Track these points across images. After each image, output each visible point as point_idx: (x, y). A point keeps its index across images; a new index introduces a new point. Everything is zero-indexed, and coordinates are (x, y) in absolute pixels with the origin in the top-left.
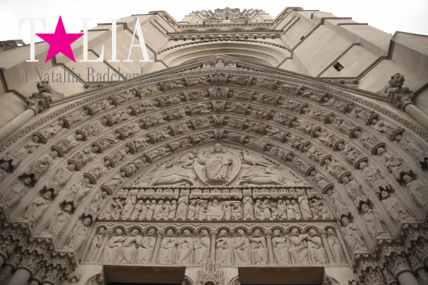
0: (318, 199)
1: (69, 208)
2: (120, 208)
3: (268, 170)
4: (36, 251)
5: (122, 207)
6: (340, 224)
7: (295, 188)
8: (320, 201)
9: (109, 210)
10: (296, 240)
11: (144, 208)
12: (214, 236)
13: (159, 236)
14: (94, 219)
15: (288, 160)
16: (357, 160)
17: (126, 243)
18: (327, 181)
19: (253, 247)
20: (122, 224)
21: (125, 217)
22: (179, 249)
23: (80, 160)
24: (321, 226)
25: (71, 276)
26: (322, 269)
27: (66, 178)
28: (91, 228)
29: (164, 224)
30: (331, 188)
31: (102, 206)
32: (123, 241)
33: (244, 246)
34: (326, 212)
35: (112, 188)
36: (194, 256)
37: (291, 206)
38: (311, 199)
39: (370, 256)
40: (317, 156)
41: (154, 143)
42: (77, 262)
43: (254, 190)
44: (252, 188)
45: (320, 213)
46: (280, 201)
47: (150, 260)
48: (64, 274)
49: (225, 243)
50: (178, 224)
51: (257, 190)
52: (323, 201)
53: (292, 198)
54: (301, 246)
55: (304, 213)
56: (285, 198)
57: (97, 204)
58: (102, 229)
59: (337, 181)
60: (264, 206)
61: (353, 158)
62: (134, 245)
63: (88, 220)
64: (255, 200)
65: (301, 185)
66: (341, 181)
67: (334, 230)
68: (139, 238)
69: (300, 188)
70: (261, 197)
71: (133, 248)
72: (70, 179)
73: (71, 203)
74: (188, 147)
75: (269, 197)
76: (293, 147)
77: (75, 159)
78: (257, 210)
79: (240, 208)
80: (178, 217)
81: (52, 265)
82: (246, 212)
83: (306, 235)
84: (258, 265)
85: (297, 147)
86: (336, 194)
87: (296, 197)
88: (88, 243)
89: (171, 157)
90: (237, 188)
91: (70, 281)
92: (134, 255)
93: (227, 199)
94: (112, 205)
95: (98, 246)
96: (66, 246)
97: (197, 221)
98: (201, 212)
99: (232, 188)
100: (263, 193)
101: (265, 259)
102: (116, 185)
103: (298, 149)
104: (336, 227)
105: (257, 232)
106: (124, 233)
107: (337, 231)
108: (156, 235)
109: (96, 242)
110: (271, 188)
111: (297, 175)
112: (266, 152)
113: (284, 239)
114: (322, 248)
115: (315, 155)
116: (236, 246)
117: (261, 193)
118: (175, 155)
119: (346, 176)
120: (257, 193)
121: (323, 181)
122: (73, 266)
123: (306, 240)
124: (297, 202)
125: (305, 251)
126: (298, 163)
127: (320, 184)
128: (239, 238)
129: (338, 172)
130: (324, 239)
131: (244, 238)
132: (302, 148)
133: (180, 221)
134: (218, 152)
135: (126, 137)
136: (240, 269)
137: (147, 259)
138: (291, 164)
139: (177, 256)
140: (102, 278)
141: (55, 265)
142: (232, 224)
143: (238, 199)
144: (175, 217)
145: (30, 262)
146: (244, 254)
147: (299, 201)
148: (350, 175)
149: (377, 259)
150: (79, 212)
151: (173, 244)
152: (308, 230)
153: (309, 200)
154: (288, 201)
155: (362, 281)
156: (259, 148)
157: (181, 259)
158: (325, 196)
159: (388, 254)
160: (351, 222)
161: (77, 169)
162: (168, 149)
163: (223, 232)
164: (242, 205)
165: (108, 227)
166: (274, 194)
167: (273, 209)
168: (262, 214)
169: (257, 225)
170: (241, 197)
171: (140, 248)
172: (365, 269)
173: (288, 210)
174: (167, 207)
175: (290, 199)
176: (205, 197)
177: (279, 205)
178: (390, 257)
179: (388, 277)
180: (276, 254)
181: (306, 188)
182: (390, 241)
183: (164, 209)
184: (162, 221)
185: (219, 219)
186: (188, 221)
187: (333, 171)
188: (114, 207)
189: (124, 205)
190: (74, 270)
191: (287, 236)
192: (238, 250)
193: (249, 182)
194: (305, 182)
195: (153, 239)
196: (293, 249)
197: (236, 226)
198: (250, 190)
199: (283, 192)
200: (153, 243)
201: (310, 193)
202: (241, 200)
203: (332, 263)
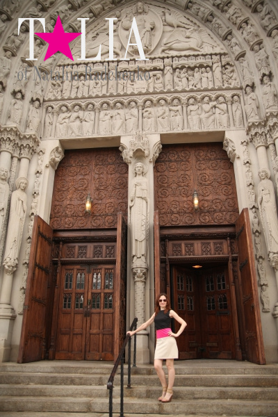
0: (231, 66)
1: (19, 96)
2: (59, 86)
3: (188, 34)
4: (9, 138)
5: (61, 84)
6: (244, 92)
7: (211, 55)
8: (232, 68)
9: (51, 90)
10: (207, 107)
11: (80, 84)
12: (140, 108)
13: (97, 111)
14: (41, 101)
15: (208, 21)
16: (270, 27)
17: (72, 119)
18: (241, 48)
19: (172, 115)
20: (65, 103)
21: (66, 95)
22: (114, 121)
23: (13, 45)
24: (228, 94)
25: (38, 150)
26: (223, 133)
27: (7, 67)
28: (41, 109)
29: (100, 99)
30: (243, 55)
31: (44, 87)
32: (69, 117)
33: (165, 115)
34: (235, 80)
35: (48, 67)
36: (126, 125)
37: (205, 74)
38: (224, 66)
39: (260, 124)
40: (235, 19)
41: (76, 10)
42: (39, 139)
43: (174, 59)
44: (173, 57)
45: (230, 81)
46: (197, 69)
47: (93, 133)
48: (33, 150)
49: (150, 113)
50: (110, 98)
51: (177, 59)
52: (235, 68)
53: (208, 66)
54: (210, 113)
55: (216, 81)
56: (201, 66)
57: (40, 86)
58: (50, 108)
59: (249, 49)
60: (182, 75)
61: (267, 24)
62: (78, 120)
63: (37, 103)
64: (174, 70)
65: (218, 50)
66: (252, 49)
67: (239, 97)
68: (81, 113)
69: (216, 54)
70: (180, 66)
71: (78, 122)
72: (11, 67)
73: (20, 91)
74: (111, 9)
75: (187, 66)
76: (214, 5)
77: (9, 45)
78: (176, 80)
79: (161, 79)
80: (110, 91)
81: (22, 145)
82: (167, 83)
83: (215, 103)
84: (176, 131)
85: (218, 6)
86: (246, 62)
87: (211, 64)
88: (43, 122)
89: (96, 23)
90: (159, 58)
91: (39, 154)
92: (80, 128)
93: (151, 70)
94: (53, 84)
95: (51, 124)
96: (28, 130)
97: (125, 95)
98: (129, 85)
99: (155, 58)
100: (183, 62)
101: (181, 125)
102: (51, 64)
103: (218, 8)
104: (241, 94)
105: (176, 101)
106: (68, 110)
107: (242, 98)
108: (93, 109)
109: (48, 121)
110: (189, 56)
111: (215, 38)
112: (188, 10)
113: (197, 107)
114: (226, 115)
115: (234, 17)
116: (159, 115)
117: (181, 62)
118: (99, 21)
119: (257, 44)
120: (177, 62)
121: (237, 47)
122: (37, 143)
123: (215, 107)
124: (211, 69)
125: (212, 117)
126: (217, 26)
127: (234, 50)
128: (161, 108)
129: (251, 39)
130: (229, 106)
131: (164, 107)
132: (223, 7)
133: (111, 96)
134: (140, 13)
135: (48, 7)
136: (161, 135)
137: (90, 130)
138: (210, 26)
139: (112, 127)
140: (60, 149)
141: (25, 145)
142: (155, 96)
143: (160, 70)
144: (107, 92)
145: (7, 146)
146: (165, 122)
147: (214, 69)
148: (261, 43)
149: (265, 126)
150: (28, 97)
151: (109, 117)
152: (217, 98)
153: (222, 66)
154: (203, 69)
155: (251, 142)
156: (180, 6)
157: (116, 129)
158: (237, 63)
159: (272, 124)
160: (253, 91)
161: (13, 55)
162: (91, 14)
163: (148, 103)
164: (163, 75)
165: (54, 106)
166: (192, 62)
167: (190, 78)
168: (180, 83)
169: (176, 95)
170: (162, 68)
171: (84, 122)
172: (253, 134)
173: (203, 78)
174: (99, 82)
175: (206, 67)
176: (131, 70)
177: (195, 74)
178: (273, 126)
179: (269, 139)
180: (189, 120)
181: (221, 55)
182: (275, 114)
183: (97, 84)
184: (97, 97)
185: (144, 91)
186: (119, 95)
187: (247, 38)
188: (54, 85)
189: (62, 83)
190: (38, 145)
191: (200, 104)
192: (160, 118)
193: (170, 49)
194: (222, 46)
195: (92, 113)
196: (203, 116)
197: (159, 97)
198: (170, 59)
199: (201, 60)
200: (93, 118)
201: (225, 60)
202: (162, 70)
203: (232, 127)
